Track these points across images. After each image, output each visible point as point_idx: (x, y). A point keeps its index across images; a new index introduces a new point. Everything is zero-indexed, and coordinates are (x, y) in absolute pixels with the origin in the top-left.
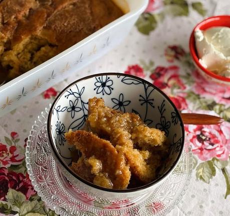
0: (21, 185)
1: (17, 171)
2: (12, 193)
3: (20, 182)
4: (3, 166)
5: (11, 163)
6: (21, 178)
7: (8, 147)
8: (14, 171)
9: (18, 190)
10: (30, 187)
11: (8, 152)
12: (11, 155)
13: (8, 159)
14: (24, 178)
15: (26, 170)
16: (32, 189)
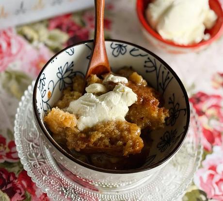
0: (9, 186)
1: (10, 170)
3: (10, 182)
5: (5, 159)
6: (11, 178)
7: (8, 141)
8: (6, 168)
9: (4, 191)
10: (18, 191)
11: (7, 146)
12: (8, 150)
13: (4, 154)
14: (15, 178)
15: (19, 171)
16: (20, 194)
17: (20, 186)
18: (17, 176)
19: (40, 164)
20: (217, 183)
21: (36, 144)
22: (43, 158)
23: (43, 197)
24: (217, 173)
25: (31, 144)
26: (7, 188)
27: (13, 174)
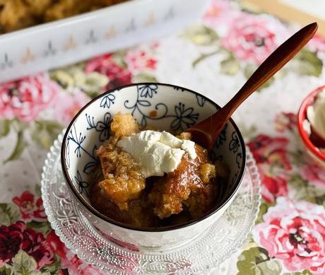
0: (36, 249)
1: (38, 230)
2: (22, 256)
3: (37, 244)
4: (22, 220)
5: (33, 218)
6: (39, 240)
7: (36, 198)
8: (34, 229)
9: (30, 255)
10: (47, 254)
11: (35, 203)
12: (36, 208)
13: (31, 212)
14: (43, 239)
15: (48, 231)
16: (49, 257)
17: (48, 248)
18: (45, 237)
19: (71, 222)
20: (280, 240)
21: (67, 200)
22: (75, 216)
23: (75, 259)
24: (281, 228)
25: (61, 199)
26: (34, 250)
27: (41, 235)
